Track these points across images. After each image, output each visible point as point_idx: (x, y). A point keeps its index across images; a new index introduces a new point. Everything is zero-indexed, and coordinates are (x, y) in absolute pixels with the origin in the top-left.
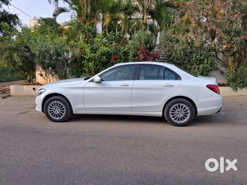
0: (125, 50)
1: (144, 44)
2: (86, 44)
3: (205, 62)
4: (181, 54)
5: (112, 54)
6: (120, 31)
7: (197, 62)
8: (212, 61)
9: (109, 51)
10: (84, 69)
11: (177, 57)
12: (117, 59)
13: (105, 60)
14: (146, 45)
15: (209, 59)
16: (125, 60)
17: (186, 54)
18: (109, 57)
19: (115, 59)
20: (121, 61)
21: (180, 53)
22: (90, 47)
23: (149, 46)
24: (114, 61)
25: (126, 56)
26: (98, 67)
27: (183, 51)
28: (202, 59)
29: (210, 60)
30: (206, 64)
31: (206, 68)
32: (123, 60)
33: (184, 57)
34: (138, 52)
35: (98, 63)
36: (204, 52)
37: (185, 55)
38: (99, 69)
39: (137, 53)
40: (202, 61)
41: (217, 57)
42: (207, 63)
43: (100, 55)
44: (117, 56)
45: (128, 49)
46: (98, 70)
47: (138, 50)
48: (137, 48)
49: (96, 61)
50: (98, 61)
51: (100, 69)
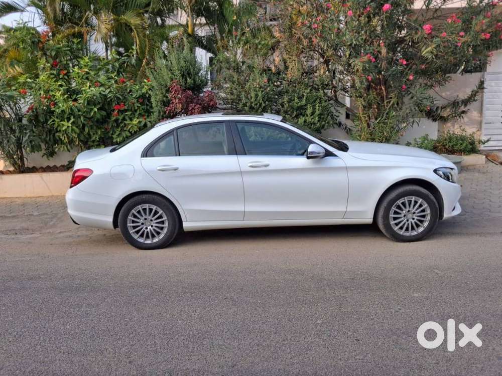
0: (143, 91)
1: (179, 78)
2: (55, 82)
3: (309, 111)
4: (258, 98)
5: (111, 100)
6: (130, 51)
7: (292, 112)
8: (325, 109)
9: (105, 96)
10: (59, 136)
11: (252, 103)
12: (126, 111)
13: (99, 115)
14: (184, 80)
15: (317, 106)
16: (145, 112)
17: (268, 98)
18: (107, 107)
19: (121, 112)
20: (134, 114)
21: (257, 96)
22: (63, 88)
23: (192, 81)
24: (119, 115)
25: (147, 105)
26: (87, 130)
27: (262, 91)
28: (302, 106)
29: (319, 106)
30: (311, 116)
31: (311, 124)
32: (138, 112)
33: (265, 103)
34: (169, 95)
35: (83, 121)
36: (306, 91)
37: (266, 98)
38: (89, 134)
39: (167, 97)
40: (303, 109)
41: (337, 101)
42: (313, 114)
43: (86, 104)
44: (124, 105)
45: (150, 89)
46: (87, 136)
47: (168, 91)
48: (166, 86)
49: (80, 118)
50: (84, 117)
51: (91, 134)
